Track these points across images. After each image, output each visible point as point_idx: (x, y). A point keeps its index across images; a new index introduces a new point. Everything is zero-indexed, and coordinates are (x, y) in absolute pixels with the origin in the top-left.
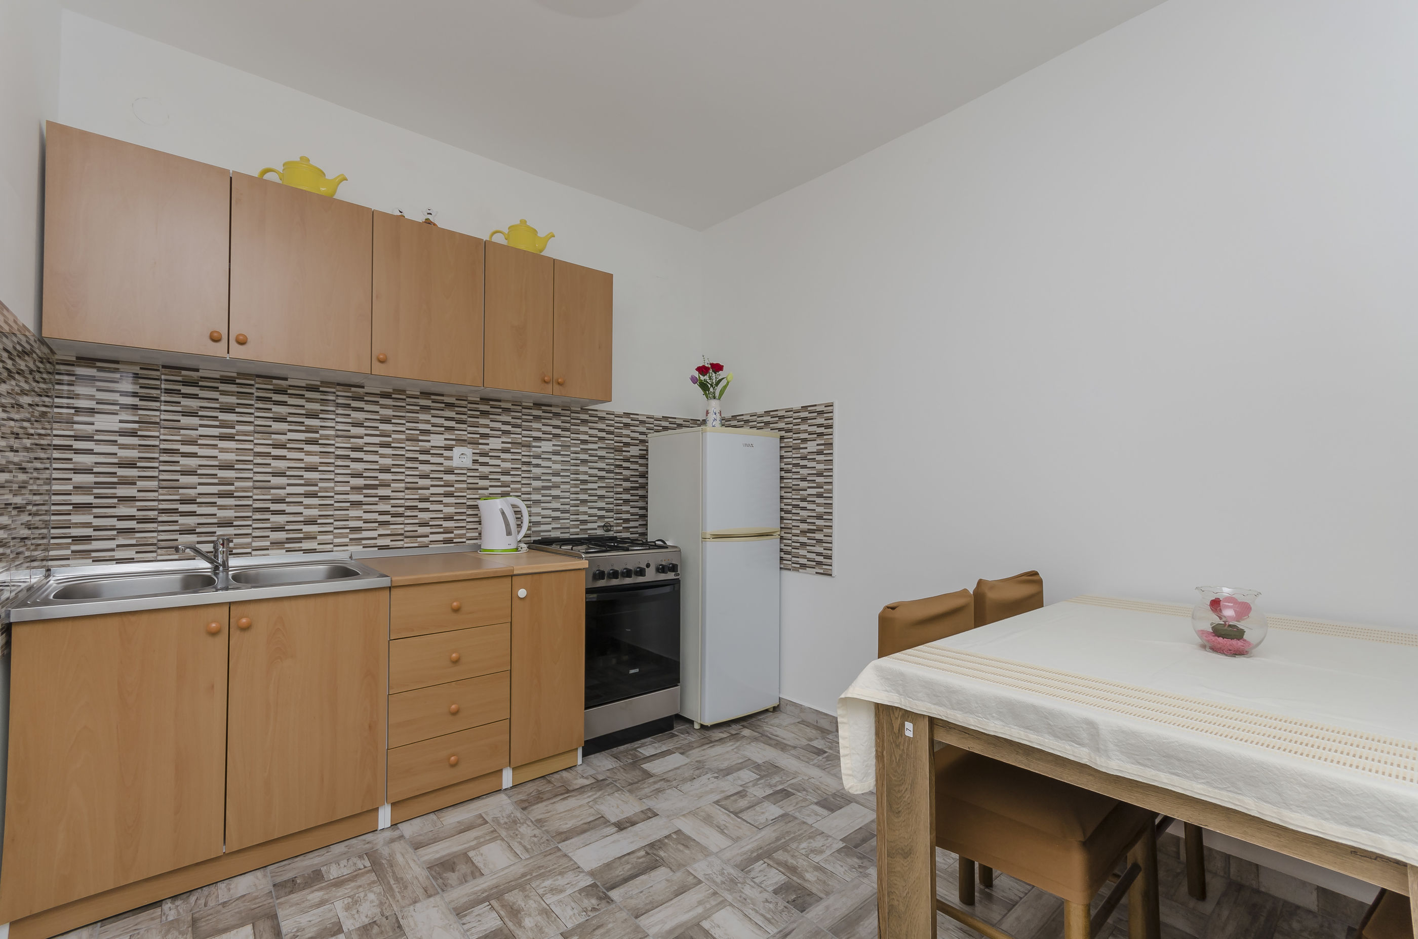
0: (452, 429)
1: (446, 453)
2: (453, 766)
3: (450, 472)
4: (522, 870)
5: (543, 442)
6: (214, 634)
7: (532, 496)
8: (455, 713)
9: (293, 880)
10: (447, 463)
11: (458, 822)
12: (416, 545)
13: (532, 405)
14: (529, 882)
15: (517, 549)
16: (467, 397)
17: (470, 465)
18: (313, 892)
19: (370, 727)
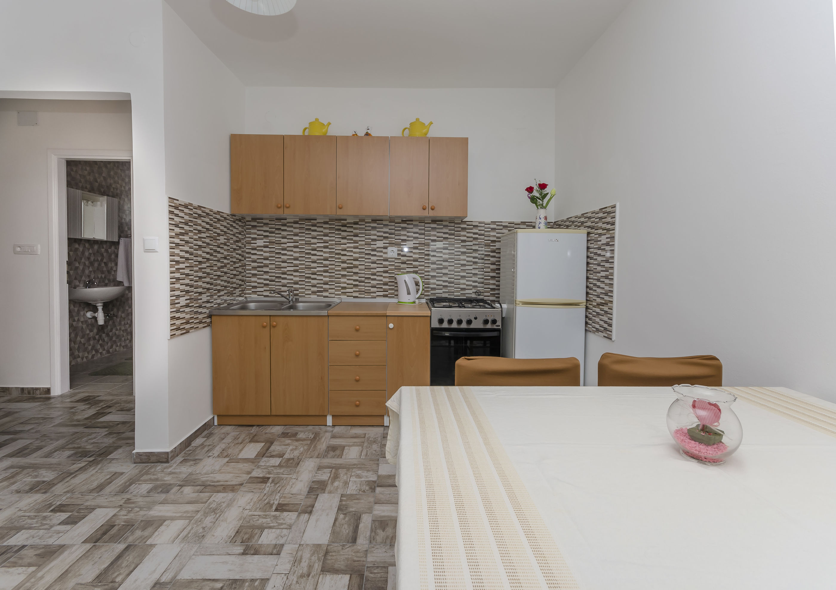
0: (387, 238)
1: (384, 250)
2: (357, 406)
3: (386, 260)
4: (356, 462)
5: (437, 242)
6: (264, 327)
7: (430, 273)
8: (357, 381)
9: (288, 433)
10: (385, 256)
11: (355, 433)
12: (370, 297)
13: (431, 221)
14: (352, 468)
15: (414, 302)
16: (394, 220)
17: (396, 256)
18: (289, 440)
19: (321, 378)
